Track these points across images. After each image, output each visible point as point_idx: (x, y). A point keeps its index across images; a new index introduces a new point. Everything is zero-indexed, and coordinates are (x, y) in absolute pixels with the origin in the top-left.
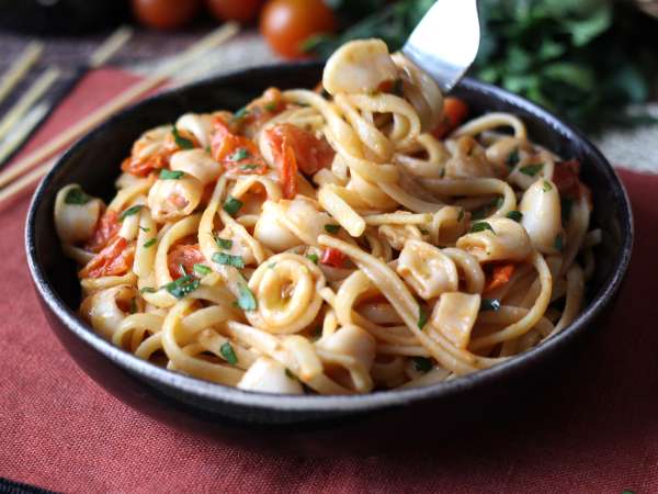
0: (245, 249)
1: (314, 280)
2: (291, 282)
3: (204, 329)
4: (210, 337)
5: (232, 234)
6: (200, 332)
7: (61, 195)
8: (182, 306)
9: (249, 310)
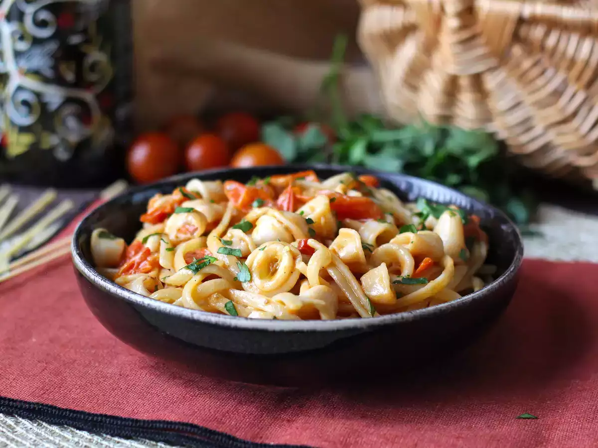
0: (243, 244)
1: (294, 258)
2: (276, 260)
3: (214, 293)
4: (217, 298)
5: (232, 237)
6: (210, 296)
7: (95, 233)
8: (198, 278)
9: (245, 281)
